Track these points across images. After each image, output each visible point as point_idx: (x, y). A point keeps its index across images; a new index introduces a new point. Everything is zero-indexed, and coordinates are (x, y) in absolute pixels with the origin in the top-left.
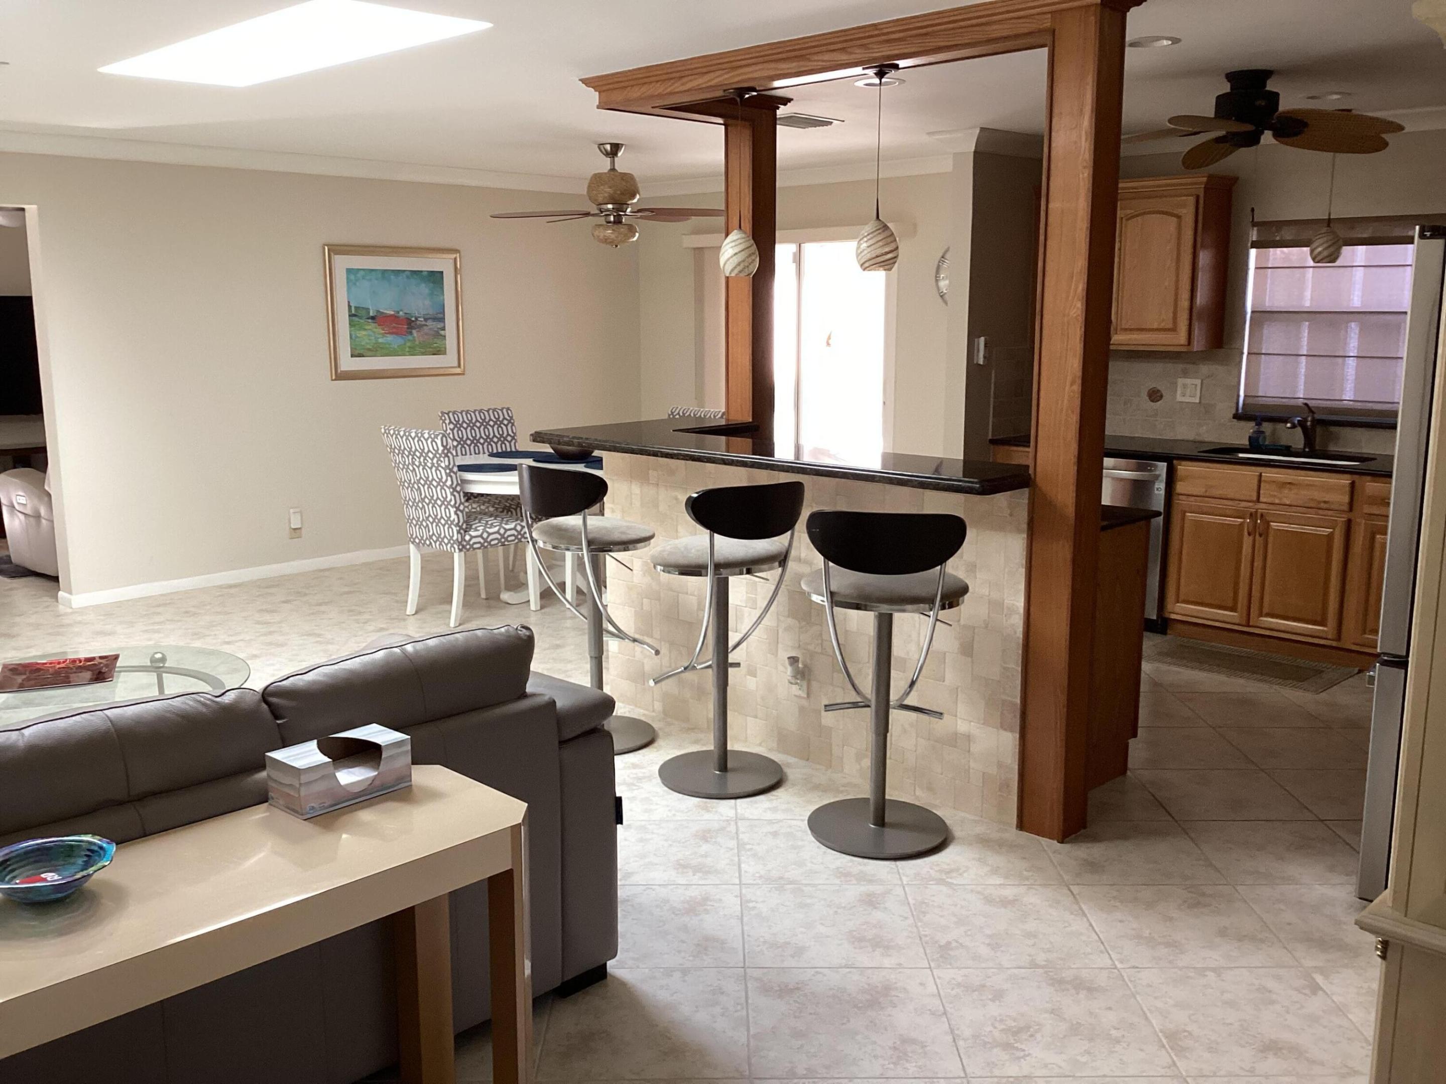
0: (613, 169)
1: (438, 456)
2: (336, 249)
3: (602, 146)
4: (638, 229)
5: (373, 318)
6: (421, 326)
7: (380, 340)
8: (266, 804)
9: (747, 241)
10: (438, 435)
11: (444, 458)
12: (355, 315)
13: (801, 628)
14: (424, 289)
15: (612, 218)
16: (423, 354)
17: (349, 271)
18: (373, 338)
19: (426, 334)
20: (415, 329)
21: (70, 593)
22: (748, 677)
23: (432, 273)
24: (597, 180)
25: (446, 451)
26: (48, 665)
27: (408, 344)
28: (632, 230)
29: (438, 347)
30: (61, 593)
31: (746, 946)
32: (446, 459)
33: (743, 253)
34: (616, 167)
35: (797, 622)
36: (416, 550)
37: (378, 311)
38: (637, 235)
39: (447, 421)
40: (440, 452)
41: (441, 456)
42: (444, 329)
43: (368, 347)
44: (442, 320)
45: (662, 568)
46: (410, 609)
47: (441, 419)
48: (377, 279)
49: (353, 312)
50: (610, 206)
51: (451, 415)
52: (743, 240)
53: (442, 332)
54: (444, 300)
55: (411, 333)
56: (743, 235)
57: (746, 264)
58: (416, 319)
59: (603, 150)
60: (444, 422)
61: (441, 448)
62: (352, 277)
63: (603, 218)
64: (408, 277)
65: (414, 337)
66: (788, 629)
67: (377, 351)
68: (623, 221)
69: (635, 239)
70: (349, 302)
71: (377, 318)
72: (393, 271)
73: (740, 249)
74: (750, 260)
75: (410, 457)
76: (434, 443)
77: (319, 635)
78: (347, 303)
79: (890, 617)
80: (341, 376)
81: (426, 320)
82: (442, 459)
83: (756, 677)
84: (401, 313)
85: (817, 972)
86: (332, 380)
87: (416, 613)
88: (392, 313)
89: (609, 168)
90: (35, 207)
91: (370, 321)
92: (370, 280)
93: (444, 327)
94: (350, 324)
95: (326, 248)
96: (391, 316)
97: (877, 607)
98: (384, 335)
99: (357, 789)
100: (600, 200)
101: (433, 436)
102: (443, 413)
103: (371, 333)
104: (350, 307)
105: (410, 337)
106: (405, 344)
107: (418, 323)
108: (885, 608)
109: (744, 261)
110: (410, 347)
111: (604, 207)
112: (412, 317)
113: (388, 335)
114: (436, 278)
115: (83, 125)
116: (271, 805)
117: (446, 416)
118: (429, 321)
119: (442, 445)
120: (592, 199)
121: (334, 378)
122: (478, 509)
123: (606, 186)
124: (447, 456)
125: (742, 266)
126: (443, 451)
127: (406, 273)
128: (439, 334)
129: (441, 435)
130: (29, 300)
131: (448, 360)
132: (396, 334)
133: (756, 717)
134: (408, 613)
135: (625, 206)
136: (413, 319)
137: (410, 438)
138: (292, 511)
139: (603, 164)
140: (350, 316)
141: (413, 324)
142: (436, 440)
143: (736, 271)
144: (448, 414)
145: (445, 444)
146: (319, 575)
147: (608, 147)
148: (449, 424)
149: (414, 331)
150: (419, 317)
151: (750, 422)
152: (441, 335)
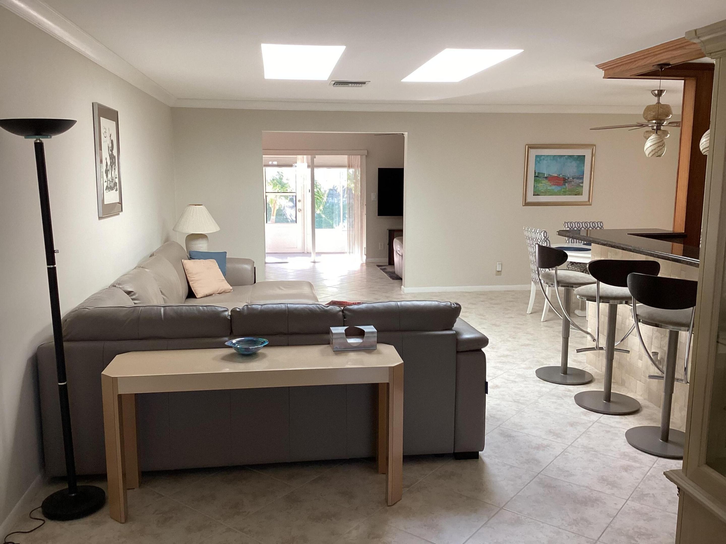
0: (659, 103)
1: (542, 241)
2: (531, 147)
3: (653, 92)
4: (669, 133)
5: (546, 178)
6: (571, 181)
7: (549, 188)
8: (329, 345)
9: (659, 139)
10: (542, 231)
11: (544, 242)
12: (537, 177)
13: (661, 338)
14: (574, 164)
15: (655, 127)
16: (570, 195)
17: (537, 156)
18: (545, 187)
19: (573, 185)
20: (567, 183)
21: (405, 287)
22: (639, 360)
23: (579, 156)
24: (649, 108)
25: (545, 239)
26: (345, 303)
27: (563, 190)
28: (665, 133)
29: (578, 191)
30: (402, 287)
31: (548, 467)
32: (546, 243)
33: (656, 144)
34: (660, 102)
35: (660, 335)
36: (534, 285)
37: (549, 175)
38: (669, 135)
39: (566, 227)
40: (543, 239)
41: (543, 241)
42: (582, 183)
43: (542, 191)
44: (582, 178)
45: (579, 296)
46: (529, 310)
47: (564, 225)
48: (550, 160)
49: (537, 175)
50: (654, 121)
51: (569, 224)
52: (657, 139)
53: (581, 185)
54: (584, 169)
55: (565, 184)
56: (657, 137)
57: (656, 151)
58: (568, 178)
59: (654, 94)
60: (565, 227)
61: (543, 237)
62: (538, 159)
63: (651, 128)
64: (566, 159)
65: (566, 187)
66: (656, 337)
67: (546, 193)
68: (662, 128)
69: (668, 137)
70: (535, 171)
71: (550, 178)
72: (559, 156)
73: (653, 144)
74: (659, 149)
75: (532, 241)
76: (540, 235)
77: (484, 316)
78: (534, 171)
79: (677, 333)
80: (527, 204)
81: (573, 178)
82: (543, 243)
83: (642, 361)
84: (561, 175)
85: (570, 485)
86: (523, 206)
87: (531, 313)
88: (556, 175)
89: (657, 102)
90: (407, 133)
91: (544, 179)
92: (547, 160)
93: (583, 182)
94: (534, 180)
95: (527, 146)
96: (555, 177)
97: (667, 326)
98: (550, 186)
99: (355, 345)
100: (649, 119)
101: (540, 232)
102: (565, 222)
103: (544, 185)
104: (535, 173)
105: (564, 187)
106: (561, 190)
107: (569, 180)
108: (675, 328)
109: (655, 149)
110: (563, 191)
111: (651, 122)
112: (567, 177)
113: (553, 186)
114: (581, 158)
115: (423, 100)
116: (330, 346)
117: (566, 224)
118: (575, 179)
119: (544, 236)
120: (646, 119)
121: (524, 205)
122: (574, 269)
123: (652, 112)
124: (546, 241)
125: (653, 152)
126: (544, 239)
127: (566, 156)
128: (580, 186)
129: (544, 232)
130: (403, 169)
131: (584, 198)
132: (557, 185)
133: (640, 381)
134: (527, 313)
135: (663, 121)
136: (567, 178)
137: (536, 233)
138: (498, 263)
139: (654, 100)
140: (535, 177)
141: (566, 181)
142: (541, 233)
143: (651, 155)
144: (567, 223)
145: (545, 236)
146: (507, 292)
147: (656, 92)
148: (567, 228)
149: (567, 184)
150: (570, 177)
151: (683, 233)
152: (581, 186)
